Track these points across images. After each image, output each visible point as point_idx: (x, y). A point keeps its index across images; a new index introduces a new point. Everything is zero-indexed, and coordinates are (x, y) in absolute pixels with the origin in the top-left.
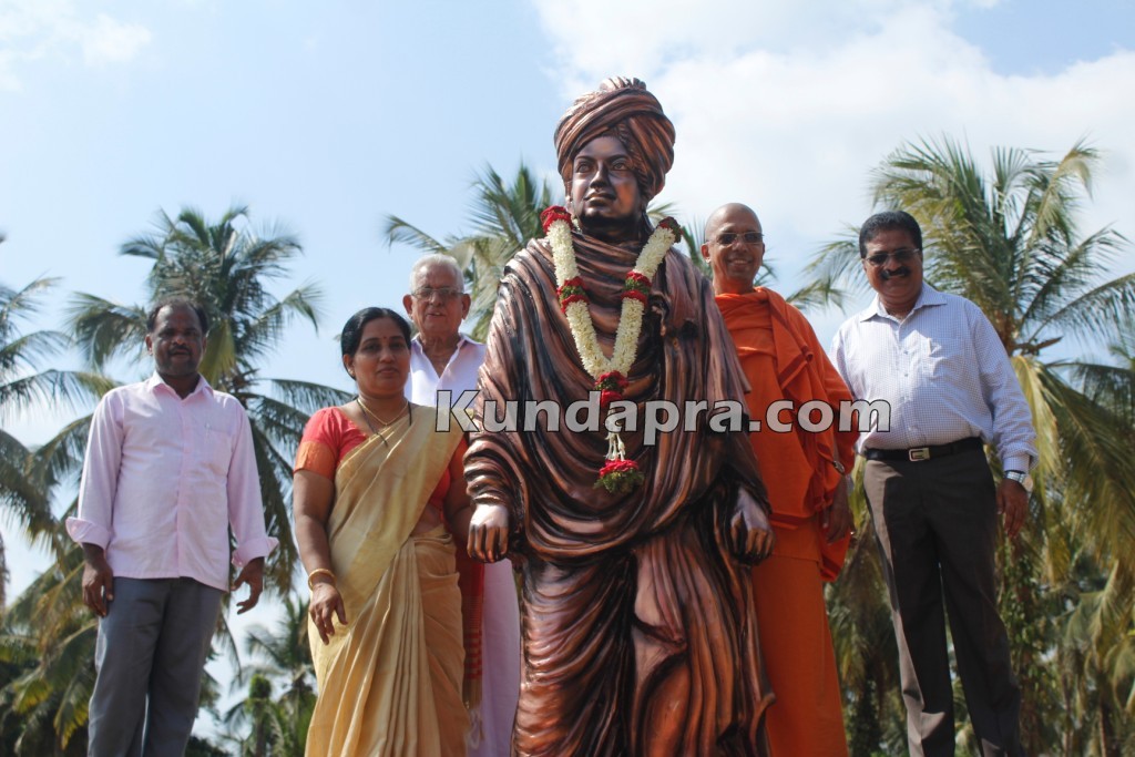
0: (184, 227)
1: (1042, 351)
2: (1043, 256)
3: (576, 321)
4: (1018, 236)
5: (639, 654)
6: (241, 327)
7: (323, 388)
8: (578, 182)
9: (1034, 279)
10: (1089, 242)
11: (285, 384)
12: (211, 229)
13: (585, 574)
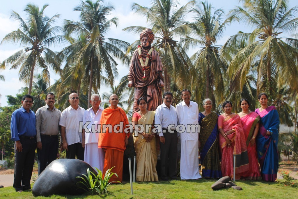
0: (87, 4)
1: (278, 35)
2: (280, 13)
3: (141, 60)
4: (275, 8)
5: (147, 98)
6: (101, 27)
7: (119, 40)
9: (277, 18)
10: (292, 9)
11: (110, 39)
12: (94, 4)
13: (141, 89)
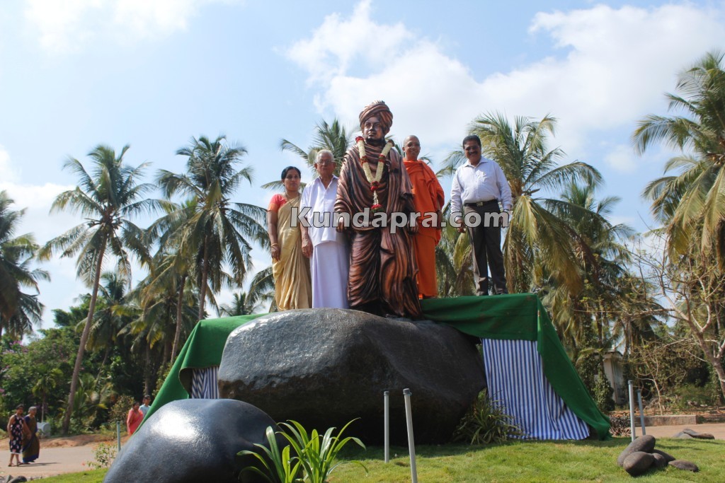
0: (201, 143)
1: (532, 194)
2: (533, 158)
3: (366, 168)
4: (524, 150)
5: (382, 257)
6: (223, 183)
7: (255, 207)
8: (366, 129)
9: (530, 167)
10: (551, 153)
11: (240, 205)
12: (212, 144)
13: (368, 236)
